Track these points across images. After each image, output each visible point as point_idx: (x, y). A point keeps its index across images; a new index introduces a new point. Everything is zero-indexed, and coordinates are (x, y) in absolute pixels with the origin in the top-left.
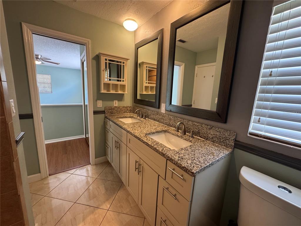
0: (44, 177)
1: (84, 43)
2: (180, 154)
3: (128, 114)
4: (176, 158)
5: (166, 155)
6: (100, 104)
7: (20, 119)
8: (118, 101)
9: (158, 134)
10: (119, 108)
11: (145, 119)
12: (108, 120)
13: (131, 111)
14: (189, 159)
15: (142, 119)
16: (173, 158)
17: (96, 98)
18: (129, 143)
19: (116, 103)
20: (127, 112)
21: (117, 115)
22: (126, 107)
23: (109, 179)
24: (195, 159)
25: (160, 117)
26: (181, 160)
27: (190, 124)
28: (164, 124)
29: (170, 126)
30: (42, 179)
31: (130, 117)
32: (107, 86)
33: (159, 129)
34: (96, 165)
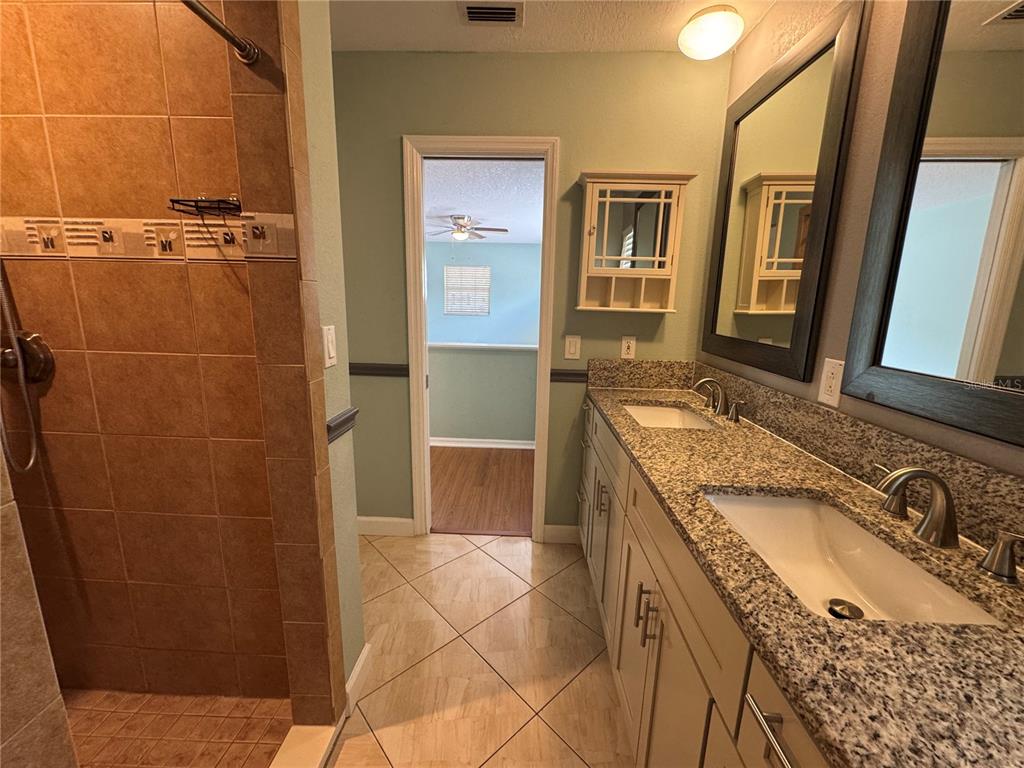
0: (419, 533)
1: (540, 154)
2: (843, 649)
3: (674, 394)
4: (808, 666)
5: (752, 620)
6: (574, 350)
7: (351, 374)
8: (637, 340)
9: (770, 498)
10: (638, 365)
11: (737, 421)
12: (592, 406)
13: (685, 383)
14: (901, 715)
15: (721, 420)
16: (783, 659)
17: (562, 327)
18: (634, 504)
19: (629, 349)
20: (672, 383)
21: (626, 391)
22: (670, 366)
23: (570, 609)
24: (954, 738)
25: (812, 421)
26: (836, 692)
27: (1004, 491)
28: (826, 460)
29: (859, 477)
30: (416, 536)
31: (676, 405)
32: (602, 286)
33: (783, 478)
34: (544, 543)
